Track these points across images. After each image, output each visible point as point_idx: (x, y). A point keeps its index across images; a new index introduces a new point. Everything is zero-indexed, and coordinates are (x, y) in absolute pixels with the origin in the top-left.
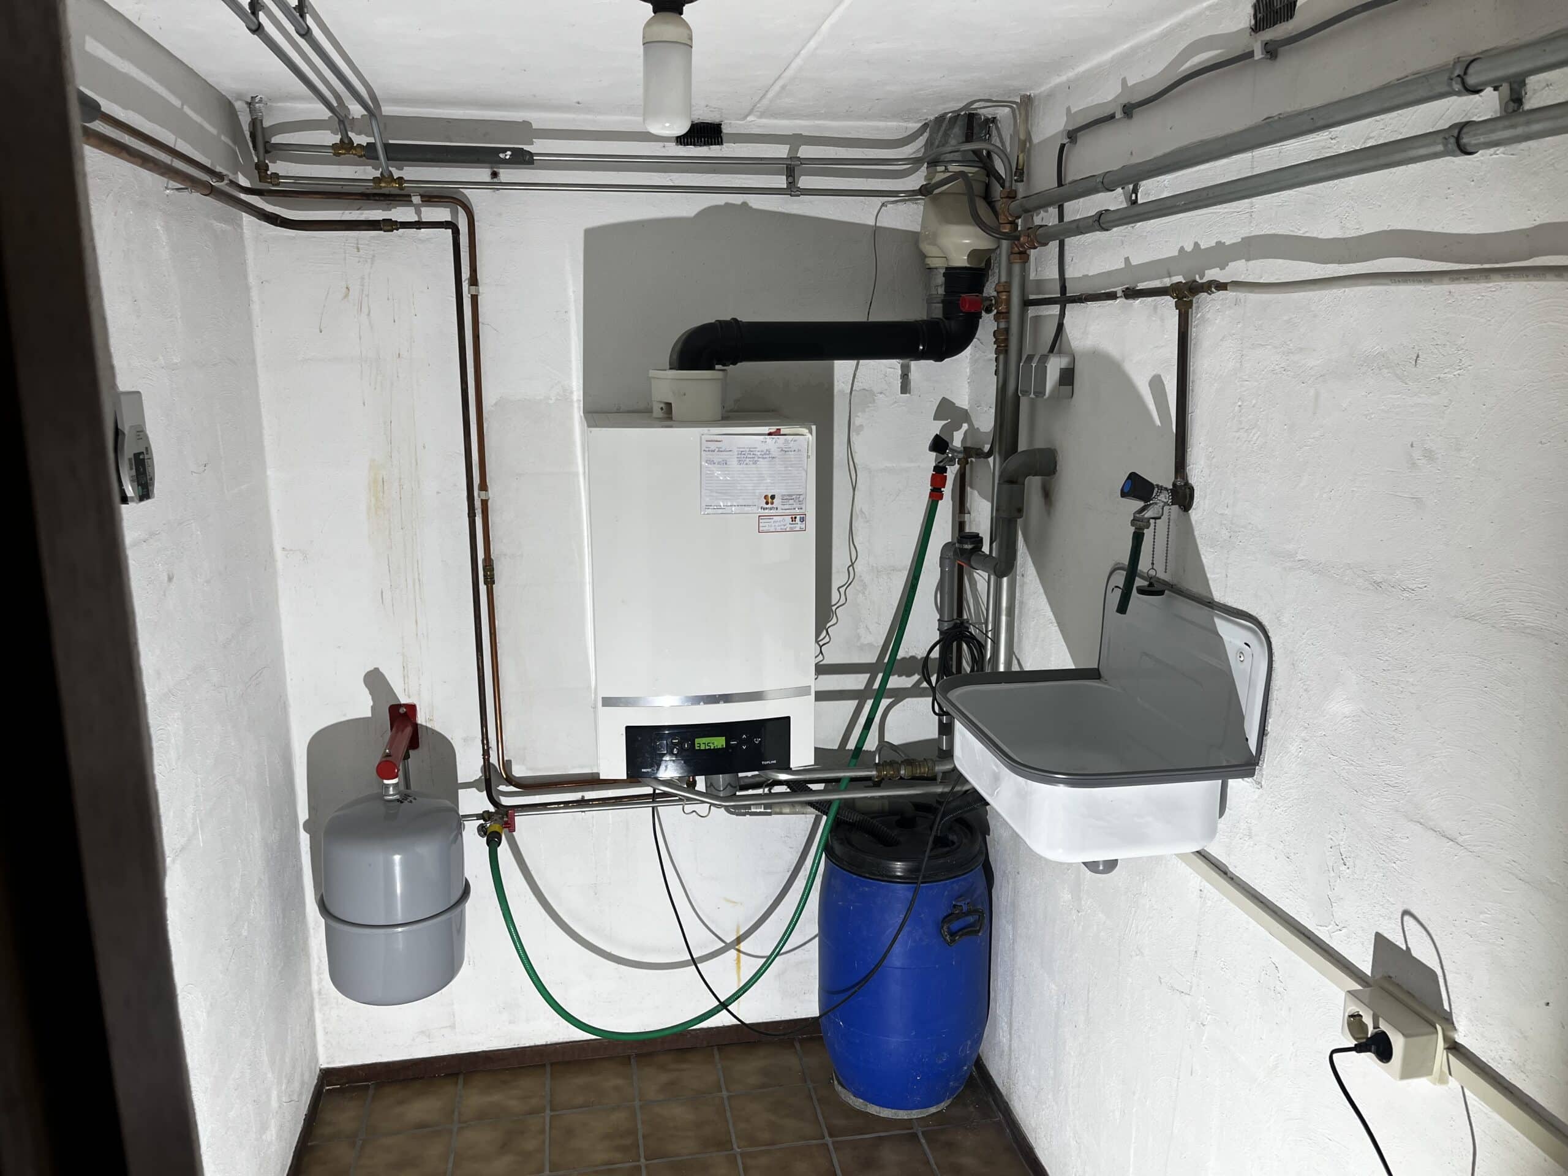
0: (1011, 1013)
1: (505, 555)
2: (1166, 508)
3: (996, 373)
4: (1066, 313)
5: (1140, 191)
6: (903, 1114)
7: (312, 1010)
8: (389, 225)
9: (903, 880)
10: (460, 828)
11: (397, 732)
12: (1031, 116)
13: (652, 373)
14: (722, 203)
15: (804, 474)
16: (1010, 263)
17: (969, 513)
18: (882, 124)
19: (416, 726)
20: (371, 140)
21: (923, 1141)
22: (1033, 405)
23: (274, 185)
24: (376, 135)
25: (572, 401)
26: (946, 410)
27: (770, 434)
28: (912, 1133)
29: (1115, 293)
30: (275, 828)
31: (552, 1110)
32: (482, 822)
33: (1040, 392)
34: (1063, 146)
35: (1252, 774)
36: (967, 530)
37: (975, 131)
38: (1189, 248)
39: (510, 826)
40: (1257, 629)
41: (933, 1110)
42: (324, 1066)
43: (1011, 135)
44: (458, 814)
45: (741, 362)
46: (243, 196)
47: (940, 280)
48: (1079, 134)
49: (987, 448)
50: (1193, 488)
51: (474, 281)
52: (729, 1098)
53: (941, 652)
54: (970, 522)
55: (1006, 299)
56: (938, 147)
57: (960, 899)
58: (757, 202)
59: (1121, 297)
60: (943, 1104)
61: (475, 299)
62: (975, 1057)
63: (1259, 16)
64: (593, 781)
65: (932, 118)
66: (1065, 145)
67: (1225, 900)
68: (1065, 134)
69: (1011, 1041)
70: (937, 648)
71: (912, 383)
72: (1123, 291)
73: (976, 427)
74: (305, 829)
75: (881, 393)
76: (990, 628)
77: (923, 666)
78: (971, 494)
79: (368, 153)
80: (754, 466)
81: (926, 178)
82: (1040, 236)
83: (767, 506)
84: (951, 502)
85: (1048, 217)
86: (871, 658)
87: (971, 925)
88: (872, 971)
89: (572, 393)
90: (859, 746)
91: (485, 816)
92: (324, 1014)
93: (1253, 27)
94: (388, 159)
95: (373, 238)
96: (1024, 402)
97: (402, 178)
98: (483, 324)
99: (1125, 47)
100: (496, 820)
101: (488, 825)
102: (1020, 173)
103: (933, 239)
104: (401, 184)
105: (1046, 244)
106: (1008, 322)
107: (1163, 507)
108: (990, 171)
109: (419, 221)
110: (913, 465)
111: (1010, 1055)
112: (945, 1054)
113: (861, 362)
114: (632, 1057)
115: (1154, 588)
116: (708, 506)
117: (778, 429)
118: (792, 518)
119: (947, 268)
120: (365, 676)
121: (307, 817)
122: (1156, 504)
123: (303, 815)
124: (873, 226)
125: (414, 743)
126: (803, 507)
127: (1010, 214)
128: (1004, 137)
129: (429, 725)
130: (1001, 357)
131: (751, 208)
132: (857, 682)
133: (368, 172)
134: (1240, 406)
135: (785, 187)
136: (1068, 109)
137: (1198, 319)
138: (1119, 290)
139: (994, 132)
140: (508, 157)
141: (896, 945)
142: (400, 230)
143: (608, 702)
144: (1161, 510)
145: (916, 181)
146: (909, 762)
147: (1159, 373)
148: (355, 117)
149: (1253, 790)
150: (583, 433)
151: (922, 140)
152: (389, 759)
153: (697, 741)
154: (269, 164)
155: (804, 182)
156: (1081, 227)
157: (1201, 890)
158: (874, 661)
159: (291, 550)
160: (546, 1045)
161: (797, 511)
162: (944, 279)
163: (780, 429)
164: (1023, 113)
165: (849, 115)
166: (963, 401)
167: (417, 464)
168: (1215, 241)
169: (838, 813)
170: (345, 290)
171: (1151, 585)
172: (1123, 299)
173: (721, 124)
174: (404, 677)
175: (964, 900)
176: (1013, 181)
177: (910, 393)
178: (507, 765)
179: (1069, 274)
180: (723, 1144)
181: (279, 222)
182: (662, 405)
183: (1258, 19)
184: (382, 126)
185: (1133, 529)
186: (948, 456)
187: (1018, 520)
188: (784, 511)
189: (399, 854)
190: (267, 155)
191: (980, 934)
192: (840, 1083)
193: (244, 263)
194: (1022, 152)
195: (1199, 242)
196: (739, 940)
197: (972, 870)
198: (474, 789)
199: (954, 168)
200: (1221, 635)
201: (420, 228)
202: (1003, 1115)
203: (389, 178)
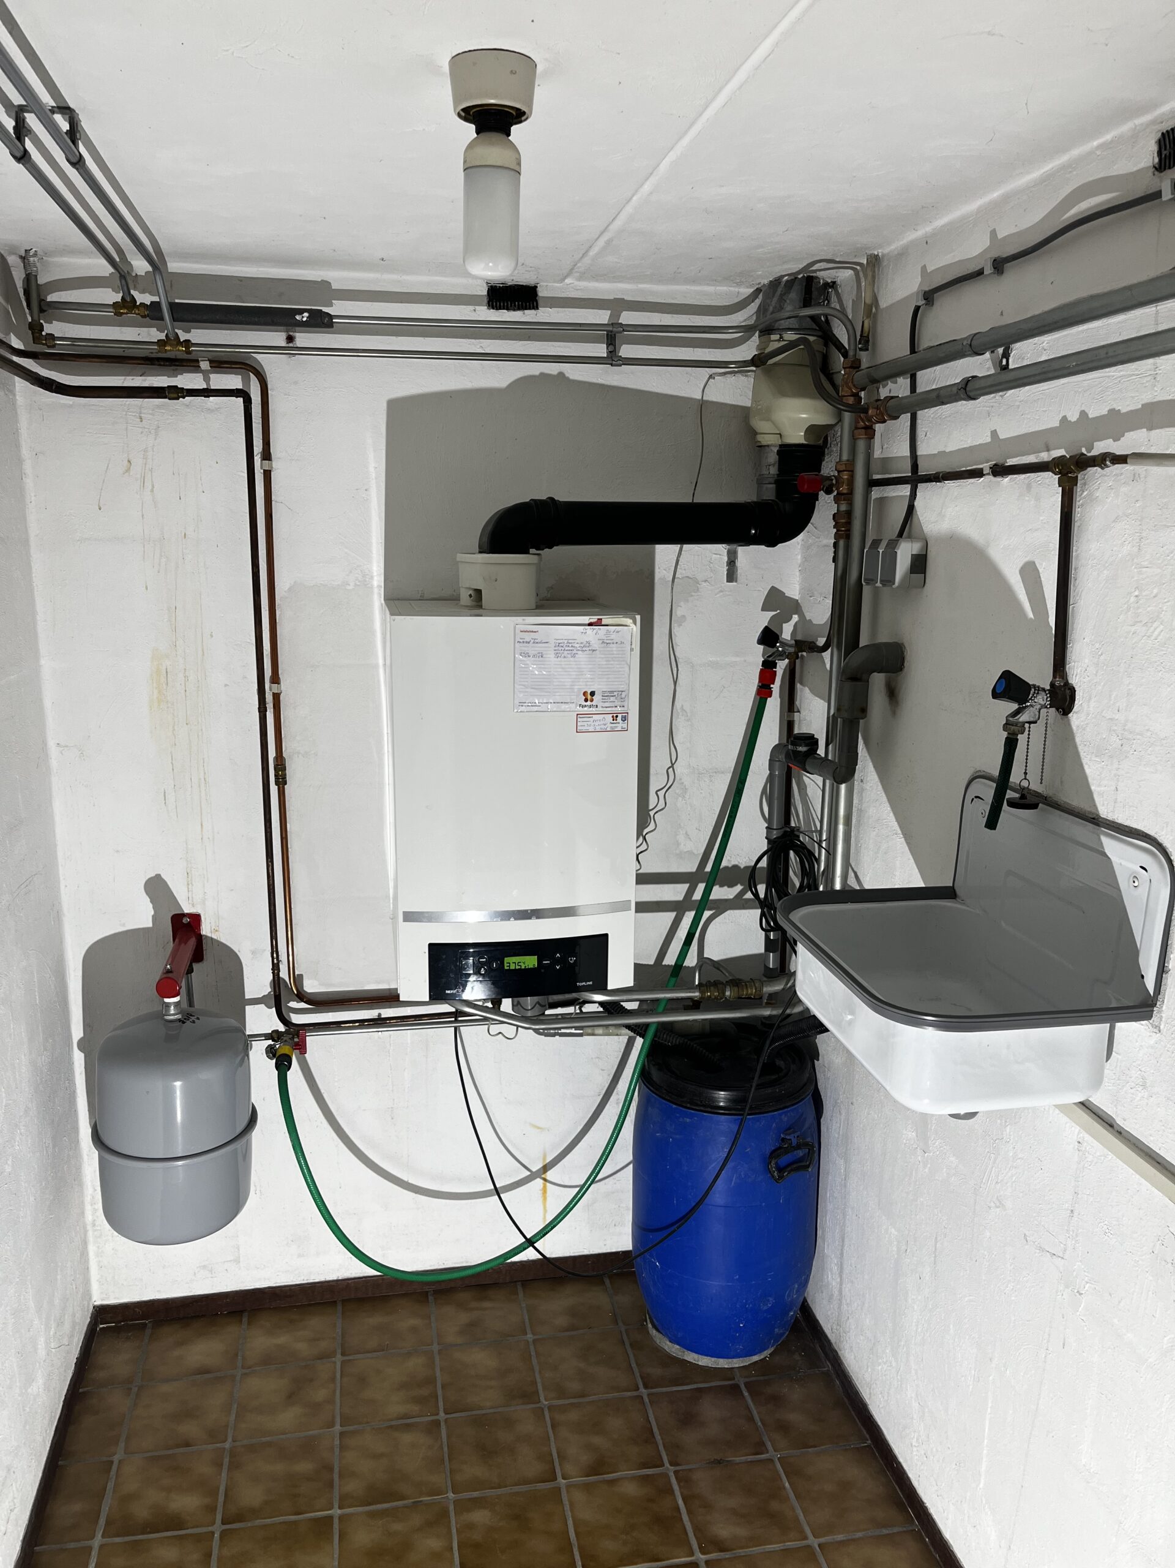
0: (842, 1254)
1: (299, 753)
2: (1043, 711)
3: (835, 560)
4: (917, 494)
5: (1012, 355)
6: (723, 1363)
7: (85, 1243)
8: (175, 393)
9: (727, 1110)
10: (247, 1048)
11: (180, 944)
12: (879, 278)
13: (460, 557)
14: (537, 373)
15: (627, 669)
16: (854, 439)
17: (799, 712)
18: (710, 289)
19: (200, 938)
20: (156, 299)
21: (746, 1394)
22: (876, 593)
23: (49, 347)
24: (161, 291)
25: (372, 587)
26: (775, 600)
27: (590, 624)
28: (733, 1384)
29: (982, 470)
30: (45, 1049)
31: (343, 1354)
32: (270, 1042)
33: (888, 581)
34: (917, 309)
35: (1148, 1016)
36: (796, 731)
37: (814, 296)
38: (1073, 417)
39: (301, 1047)
40: (1157, 852)
41: (756, 1358)
42: (98, 1303)
43: (853, 300)
44: (245, 1034)
45: (557, 545)
46: (15, 359)
47: (772, 457)
48: (935, 295)
49: (821, 642)
50: (1074, 688)
51: (267, 455)
52: (534, 1341)
53: (770, 863)
54: (800, 721)
55: (847, 479)
56: (773, 313)
57: (788, 1132)
58: (574, 372)
59: (988, 474)
60: (766, 1352)
61: (267, 475)
62: (801, 1299)
63: (1164, 153)
64: (391, 998)
65: (766, 282)
66: (919, 307)
67: (1111, 1156)
68: (921, 296)
69: (841, 1284)
70: (765, 858)
71: (739, 571)
72: (991, 468)
73: (808, 618)
74: (79, 1048)
75: (705, 581)
76: (824, 837)
77: (750, 876)
78: (802, 691)
79: (152, 313)
80: (572, 659)
81: (758, 348)
82: (889, 410)
83: (586, 704)
84: (779, 700)
85: (900, 388)
86: (691, 867)
87: (800, 1160)
88: (693, 1210)
89: (372, 578)
90: (680, 963)
91: (274, 1036)
92: (98, 1247)
93: (1157, 166)
94: (174, 319)
95: (158, 407)
96: (867, 590)
97: (188, 341)
98: (276, 502)
99: (995, 195)
100: (286, 1041)
101: (277, 1046)
102: (865, 341)
103: (767, 414)
104: (187, 347)
105: (896, 418)
106: (851, 504)
107: (1040, 710)
108: (829, 338)
109: (207, 389)
110: (738, 659)
111: (840, 1300)
112: (771, 1299)
113: (685, 546)
114: (429, 1294)
115: (1027, 801)
116: (522, 704)
117: (598, 619)
118: (613, 717)
119: (781, 446)
120: (146, 883)
121: (82, 1035)
122: (1031, 706)
123: (77, 1032)
124: (699, 400)
125: (198, 955)
126: (625, 704)
127: (854, 386)
128: (844, 303)
129: (214, 937)
130: (841, 543)
131: (568, 378)
132: (675, 892)
133: (152, 334)
134: (1136, 596)
135: (606, 356)
136: (924, 268)
137: (1084, 498)
138: (986, 467)
139: (834, 298)
140: (305, 319)
141: (719, 1182)
142: (186, 398)
143: (409, 917)
144: (1037, 713)
145: (747, 351)
146: (736, 983)
147: (1032, 559)
148: (138, 274)
149: (1149, 1034)
150: (384, 621)
151: (753, 307)
152: (170, 975)
153: (507, 960)
154: (44, 324)
155: (626, 351)
156: (941, 397)
157: (1079, 1142)
158: (694, 870)
159: (67, 746)
160: (337, 1281)
161: (619, 709)
162: (777, 457)
163: (601, 619)
164: (870, 274)
165: (674, 279)
166: (793, 590)
167: (203, 655)
168: (1107, 409)
169: (655, 1035)
170: (126, 462)
171: (1023, 797)
172: (991, 477)
173: (537, 287)
174: (188, 884)
175: (794, 1132)
176: (858, 350)
177: (736, 581)
178: (298, 980)
179: (921, 451)
180: (528, 1396)
181: (54, 387)
182: (471, 592)
183: (1163, 156)
184: (168, 284)
185: (1005, 734)
186: (778, 650)
187: (861, 721)
188: (605, 709)
189: (181, 1081)
190: (41, 314)
191: (810, 1170)
192: (654, 1326)
193: (16, 433)
194: (867, 317)
195: (1087, 411)
196: (546, 1168)
197: (803, 1099)
198: (263, 1005)
199: (790, 336)
200: (1110, 856)
201: (208, 397)
202: (832, 1365)
203: (174, 339)
